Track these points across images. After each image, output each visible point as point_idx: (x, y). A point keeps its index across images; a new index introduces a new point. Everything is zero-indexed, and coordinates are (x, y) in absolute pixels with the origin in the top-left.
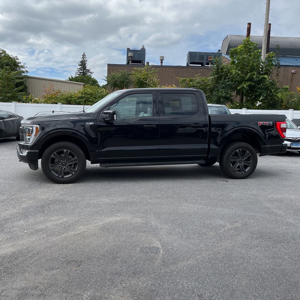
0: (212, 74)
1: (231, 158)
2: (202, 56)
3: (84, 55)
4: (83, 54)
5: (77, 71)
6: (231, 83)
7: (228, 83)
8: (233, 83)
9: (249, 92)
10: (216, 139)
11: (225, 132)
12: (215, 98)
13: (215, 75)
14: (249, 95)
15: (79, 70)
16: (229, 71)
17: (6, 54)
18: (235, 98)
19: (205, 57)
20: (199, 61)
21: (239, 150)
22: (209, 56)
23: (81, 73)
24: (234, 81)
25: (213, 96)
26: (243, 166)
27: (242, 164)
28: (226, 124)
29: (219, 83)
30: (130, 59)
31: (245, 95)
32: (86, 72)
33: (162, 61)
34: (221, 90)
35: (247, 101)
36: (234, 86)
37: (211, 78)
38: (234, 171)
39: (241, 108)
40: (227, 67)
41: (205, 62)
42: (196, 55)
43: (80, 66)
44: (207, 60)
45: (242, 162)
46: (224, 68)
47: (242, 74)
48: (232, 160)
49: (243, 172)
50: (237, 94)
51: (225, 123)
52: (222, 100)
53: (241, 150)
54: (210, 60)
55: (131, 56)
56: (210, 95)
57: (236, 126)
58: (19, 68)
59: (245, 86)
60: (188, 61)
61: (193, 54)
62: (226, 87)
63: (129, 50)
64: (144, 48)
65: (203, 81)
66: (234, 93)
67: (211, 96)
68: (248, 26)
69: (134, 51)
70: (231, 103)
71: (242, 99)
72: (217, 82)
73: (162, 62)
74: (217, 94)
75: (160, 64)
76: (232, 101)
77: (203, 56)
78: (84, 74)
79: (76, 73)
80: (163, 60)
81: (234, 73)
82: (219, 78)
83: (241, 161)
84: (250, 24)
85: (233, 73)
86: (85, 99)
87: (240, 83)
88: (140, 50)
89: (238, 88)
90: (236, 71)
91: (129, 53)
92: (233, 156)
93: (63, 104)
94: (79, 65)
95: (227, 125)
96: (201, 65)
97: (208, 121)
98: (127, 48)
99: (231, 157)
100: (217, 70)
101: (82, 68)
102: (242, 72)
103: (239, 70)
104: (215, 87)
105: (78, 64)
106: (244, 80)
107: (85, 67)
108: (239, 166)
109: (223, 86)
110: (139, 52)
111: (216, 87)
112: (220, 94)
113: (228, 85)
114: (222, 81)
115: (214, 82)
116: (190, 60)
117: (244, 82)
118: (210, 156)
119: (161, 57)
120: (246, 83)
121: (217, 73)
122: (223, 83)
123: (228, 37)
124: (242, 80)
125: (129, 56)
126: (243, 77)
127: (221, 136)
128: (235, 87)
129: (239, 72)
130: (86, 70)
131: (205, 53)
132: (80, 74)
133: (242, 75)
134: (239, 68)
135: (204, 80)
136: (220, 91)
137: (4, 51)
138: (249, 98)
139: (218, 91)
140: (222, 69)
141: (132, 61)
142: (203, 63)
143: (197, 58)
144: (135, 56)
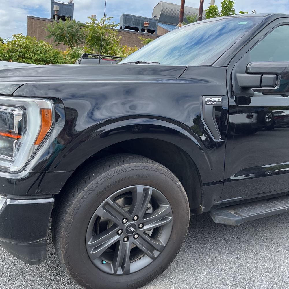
2: (137, 20)
19: (141, 22)
20: (135, 26)
22: (145, 21)
30: (56, 14)
41: (140, 28)
42: (131, 19)
44: (143, 25)
54: (146, 26)
55: (57, 10)
61: (128, 17)
63: (53, 2)
64: (72, 2)
69: (60, 5)
77: (139, 21)
88: (67, 4)
91: (54, 6)
96: (135, 31)
110: (66, 7)
116: (125, 23)
123: (161, 4)
125: (54, 9)
131: (141, 18)
141: (58, 16)
142: (138, 28)
143: (132, 23)
144: (62, 11)
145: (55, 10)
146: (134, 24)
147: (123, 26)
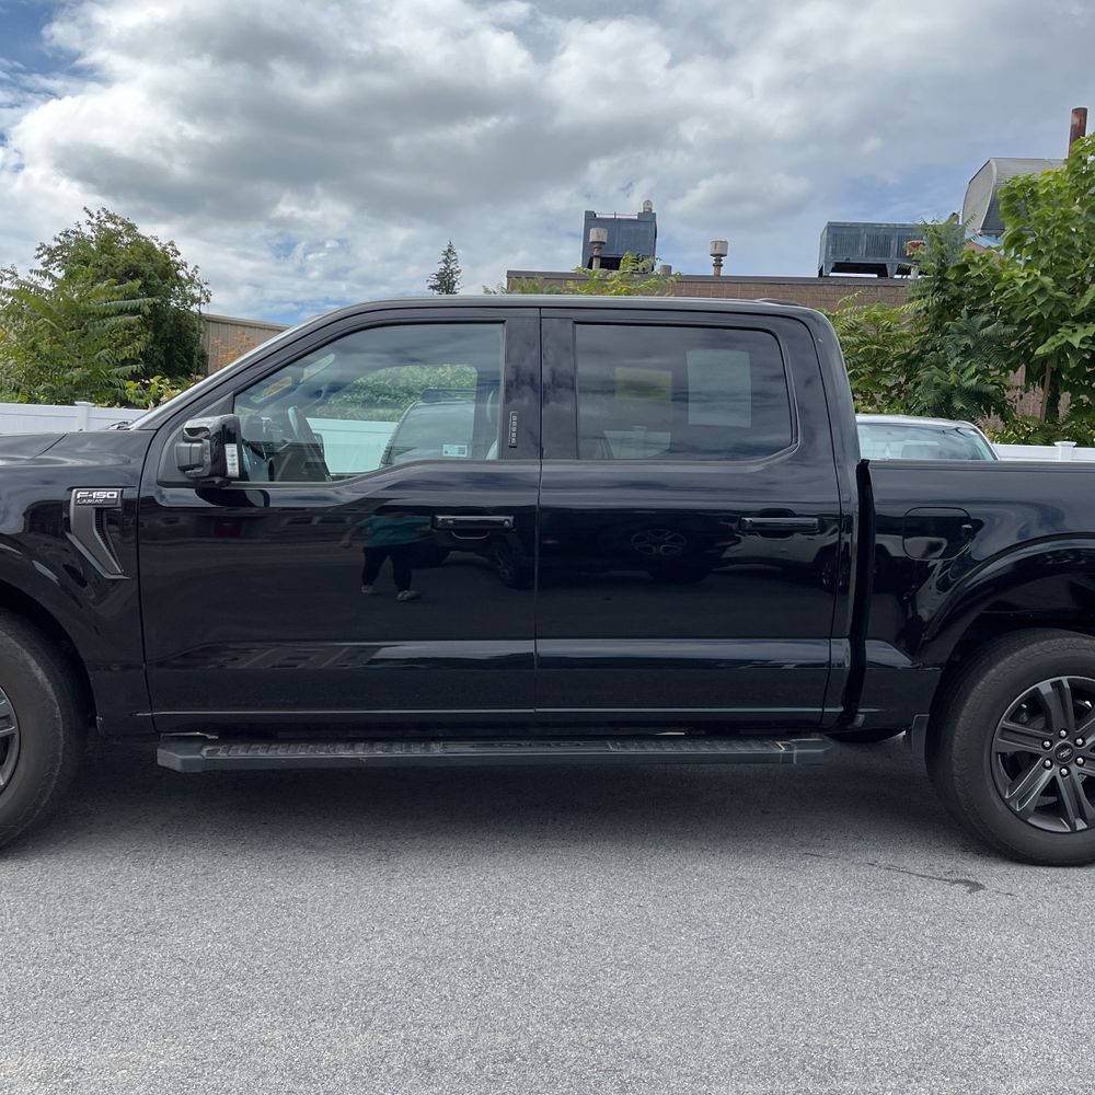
0: (914, 291)
1: (1004, 730)
2: (881, 237)
3: (449, 252)
4: (446, 249)
6: (1003, 331)
7: (989, 329)
8: (1009, 330)
9: (1089, 370)
10: (912, 600)
11: (968, 563)
12: (928, 398)
13: (929, 297)
14: (1087, 382)
16: (997, 279)
17: (139, 236)
18: (1021, 397)
19: (894, 243)
20: (871, 260)
21: (1057, 686)
22: (909, 239)
24: (1018, 321)
25: (917, 384)
26: (1079, 781)
27: (1073, 768)
28: (967, 520)
29: (946, 332)
30: (595, 253)
31: (1070, 387)
33: (719, 257)
34: (958, 360)
35: (1079, 410)
36: (1013, 344)
37: (909, 308)
38: (1022, 817)
39: (1049, 442)
40: (985, 261)
41: (891, 262)
42: (858, 236)
43: (436, 292)
44: (901, 253)
45: (1072, 758)
46: (974, 263)
47: (1058, 288)
48: (1011, 747)
49: (1081, 825)
50: (1030, 377)
51: (961, 513)
52: (958, 404)
53: (1066, 685)
54: (915, 253)
55: (600, 240)
56: (907, 382)
57: (1037, 533)
58: (181, 286)
59: (1076, 341)
60: (823, 258)
61: (845, 233)
62: (978, 346)
63: (591, 219)
64: (651, 210)
65: (875, 321)
66: (1018, 377)
67: (911, 385)
68: (1077, 121)
69: (613, 224)
70: (1004, 419)
71: (1052, 404)
72: (936, 328)
73: (718, 265)
74: (937, 380)
75: (711, 272)
76: (1004, 411)
77: (887, 239)
80: (722, 256)
81: (1021, 283)
82: (948, 309)
83: (1066, 753)
84: (1081, 113)
85: (1015, 284)
87: (1046, 328)
88: (636, 217)
89: (1040, 351)
90: (1029, 275)
91: (592, 231)
92: (1013, 717)
95: (978, 525)
96: (876, 276)
97: (856, 499)
98: (586, 212)
99: (1003, 723)
100: (939, 272)
102: (1059, 282)
103: (1044, 272)
104: (928, 347)
105: (429, 284)
106: (1066, 319)
108: (1053, 781)
109: (967, 346)
110: (630, 227)
111: (934, 349)
112: (953, 377)
113: (988, 338)
114: (961, 321)
115: (926, 328)
116: (834, 252)
117: (1068, 323)
118: (861, 718)
119: (716, 244)
120: (1079, 327)
121: (938, 289)
122: (963, 332)
123: (991, 166)
124: (1055, 315)
125: (591, 240)
126: (1060, 301)
127: (943, 585)
128: (1019, 348)
129: (1047, 280)
131: (895, 228)
133: (1059, 294)
134: (1044, 262)
135: (876, 319)
136: (952, 366)
137: (129, 225)
138: (1085, 398)
139: (943, 365)
140: (964, 268)
141: (602, 259)
142: (885, 265)
143: (862, 248)
144: (616, 241)
145: (593, 242)
146: (867, 254)
147: (826, 263)
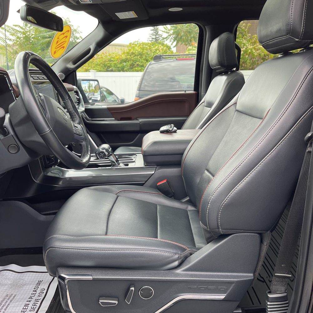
5: (149, 37)
15: (151, 35)
23: (153, 38)
32: (158, 37)
43: (153, 32)
78: (156, 40)
79: (148, 39)
86: (132, 62)
93: (100, 71)
94: (152, 30)
101: (155, 34)
107: (158, 33)
130: (158, 35)
132: (152, 41)
